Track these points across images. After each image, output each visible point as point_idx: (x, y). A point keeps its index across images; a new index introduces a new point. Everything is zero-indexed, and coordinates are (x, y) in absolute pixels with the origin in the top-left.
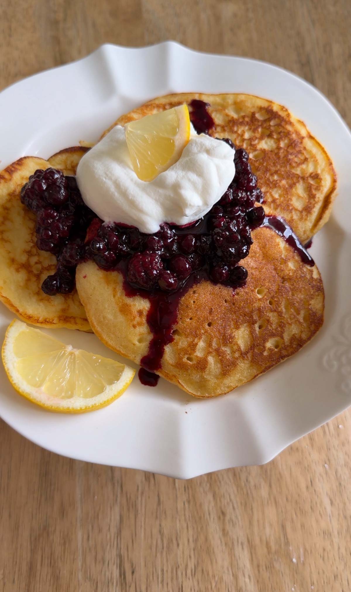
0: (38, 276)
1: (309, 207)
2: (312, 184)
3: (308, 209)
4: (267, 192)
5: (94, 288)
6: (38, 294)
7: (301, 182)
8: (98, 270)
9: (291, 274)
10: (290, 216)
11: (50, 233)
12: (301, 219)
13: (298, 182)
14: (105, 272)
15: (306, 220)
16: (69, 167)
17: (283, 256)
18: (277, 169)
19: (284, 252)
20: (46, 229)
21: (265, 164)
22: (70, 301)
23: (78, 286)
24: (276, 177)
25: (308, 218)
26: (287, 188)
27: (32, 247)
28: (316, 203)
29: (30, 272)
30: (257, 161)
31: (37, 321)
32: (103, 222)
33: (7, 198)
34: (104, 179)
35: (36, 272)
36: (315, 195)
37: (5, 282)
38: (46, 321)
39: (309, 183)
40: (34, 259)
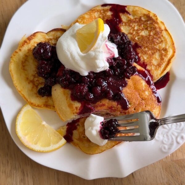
0: (37, 87)
1: (160, 64)
2: (163, 53)
3: (159, 65)
4: (141, 56)
5: (59, 95)
6: (36, 94)
7: (158, 52)
8: (61, 88)
9: (146, 97)
10: (150, 68)
11: (43, 70)
12: (156, 69)
13: (157, 52)
14: (64, 89)
15: (158, 70)
16: (55, 38)
17: (143, 89)
18: (147, 45)
19: (144, 87)
20: (42, 68)
21: (142, 43)
22: (49, 98)
23: (52, 93)
24: (146, 49)
25: (159, 69)
26: (151, 55)
27: (35, 74)
28: (164, 62)
29: (34, 84)
30: (139, 41)
31: (35, 106)
32: (65, 68)
33: (27, 51)
34: (66, 51)
35: (36, 85)
36: (164, 58)
37: (23, 87)
38: (38, 106)
39: (162, 53)
40: (36, 79)
